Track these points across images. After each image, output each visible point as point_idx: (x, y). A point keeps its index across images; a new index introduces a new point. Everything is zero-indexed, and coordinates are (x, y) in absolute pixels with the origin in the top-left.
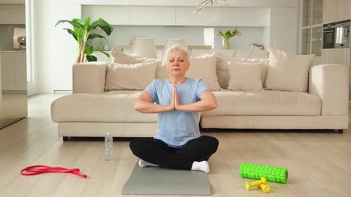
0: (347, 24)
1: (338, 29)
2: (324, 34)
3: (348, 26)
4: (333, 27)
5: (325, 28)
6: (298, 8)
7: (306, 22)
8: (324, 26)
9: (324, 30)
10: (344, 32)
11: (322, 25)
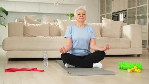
0: (125, 12)
1: (121, 14)
2: (113, 17)
3: (126, 13)
4: (117, 13)
5: (113, 14)
6: (98, 6)
7: (102, 13)
8: (113, 13)
9: (113, 15)
10: (124, 16)
11: (111, 13)
